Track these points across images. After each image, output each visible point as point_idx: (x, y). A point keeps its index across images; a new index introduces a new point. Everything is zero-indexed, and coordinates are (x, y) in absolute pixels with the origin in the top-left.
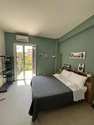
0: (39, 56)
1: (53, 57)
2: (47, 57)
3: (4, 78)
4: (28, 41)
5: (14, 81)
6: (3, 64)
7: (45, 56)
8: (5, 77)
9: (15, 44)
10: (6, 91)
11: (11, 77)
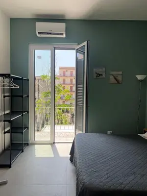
0: (95, 75)
1: (140, 77)
2: (120, 78)
3: (5, 133)
4: (64, 36)
5: (28, 144)
6: (4, 97)
7: (112, 77)
8: (7, 132)
9: (31, 47)
10: (9, 166)
11: (22, 133)
